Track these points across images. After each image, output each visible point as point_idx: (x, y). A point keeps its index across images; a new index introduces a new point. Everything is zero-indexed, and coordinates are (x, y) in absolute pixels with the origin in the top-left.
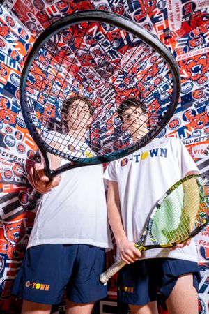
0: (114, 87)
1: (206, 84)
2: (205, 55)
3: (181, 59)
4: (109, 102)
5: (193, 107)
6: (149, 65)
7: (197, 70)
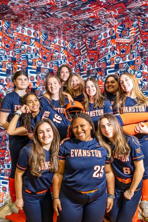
0: (86, 46)
1: (125, 61)
2: (127, 43)
3: (118, 41)
4: (84, 54)
5: (118, 72)
6: (103, 38)
7: (123, 51)
